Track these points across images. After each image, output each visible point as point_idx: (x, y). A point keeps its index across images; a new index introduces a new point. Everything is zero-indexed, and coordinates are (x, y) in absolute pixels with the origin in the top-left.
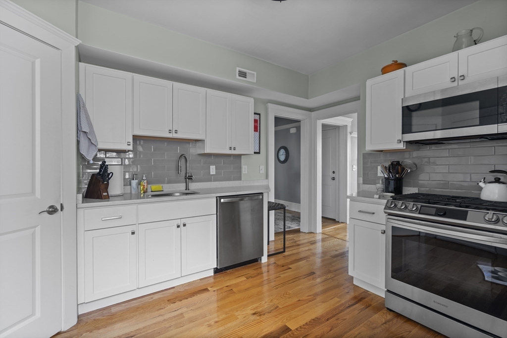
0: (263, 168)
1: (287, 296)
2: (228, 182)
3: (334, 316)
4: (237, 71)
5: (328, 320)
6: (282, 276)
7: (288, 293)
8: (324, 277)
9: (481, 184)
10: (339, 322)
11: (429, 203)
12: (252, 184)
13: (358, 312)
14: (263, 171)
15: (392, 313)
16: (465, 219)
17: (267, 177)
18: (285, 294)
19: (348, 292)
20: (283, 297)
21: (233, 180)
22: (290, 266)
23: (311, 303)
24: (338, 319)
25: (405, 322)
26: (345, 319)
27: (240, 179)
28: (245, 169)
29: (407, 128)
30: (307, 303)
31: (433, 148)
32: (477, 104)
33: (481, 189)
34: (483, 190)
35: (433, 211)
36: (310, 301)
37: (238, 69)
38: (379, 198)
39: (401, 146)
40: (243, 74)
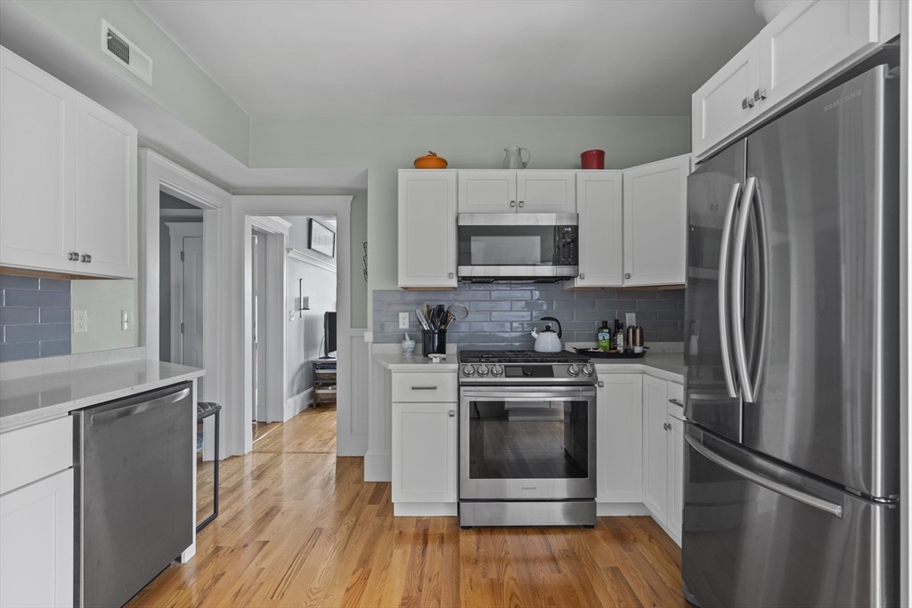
0: (130, 316)
1: (317, 596)
2: (26, 362)
3: (421, 578)
4: (105, 32)
5: (421, 591)
6: (266, 564)
7: (315, 591)
8: (344, 528)
9: (534, 334)
10: (435, 582)
11: (510, 362)
12: (105, 363)
13: (440, 552)
14: (129, 324)
15: (470, 530)
16: (552, 376)
17: (141, 341)
18: (310, 595)
19: (401, 533)
20: (313, 603)
21: (44, 355)
22: (263, 538)
23: (369, 581)
24: (430, 579)
25: (492, 533)
26: (438, 573)
27: (65, 349)
28: (80, 321)
29: (464, 257)
30: (365, 585)
31: (474, 288)
32: (537, 239)
33: (534, 340)
34: (537, 342)
35: (520, 371)
36: (366, 579)
37: (105, 26)
38: (440, 363)
39: (454, 283)
40: (118, 48)
